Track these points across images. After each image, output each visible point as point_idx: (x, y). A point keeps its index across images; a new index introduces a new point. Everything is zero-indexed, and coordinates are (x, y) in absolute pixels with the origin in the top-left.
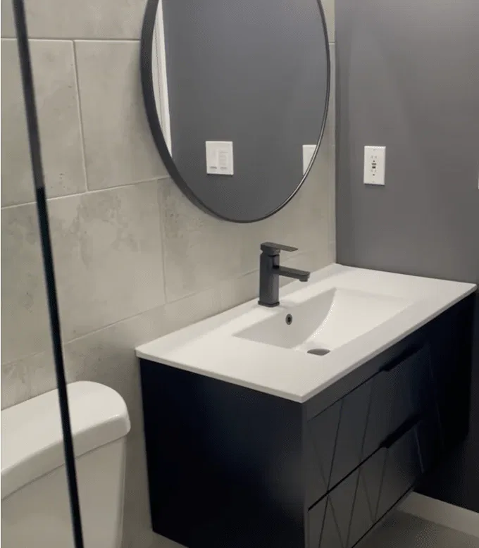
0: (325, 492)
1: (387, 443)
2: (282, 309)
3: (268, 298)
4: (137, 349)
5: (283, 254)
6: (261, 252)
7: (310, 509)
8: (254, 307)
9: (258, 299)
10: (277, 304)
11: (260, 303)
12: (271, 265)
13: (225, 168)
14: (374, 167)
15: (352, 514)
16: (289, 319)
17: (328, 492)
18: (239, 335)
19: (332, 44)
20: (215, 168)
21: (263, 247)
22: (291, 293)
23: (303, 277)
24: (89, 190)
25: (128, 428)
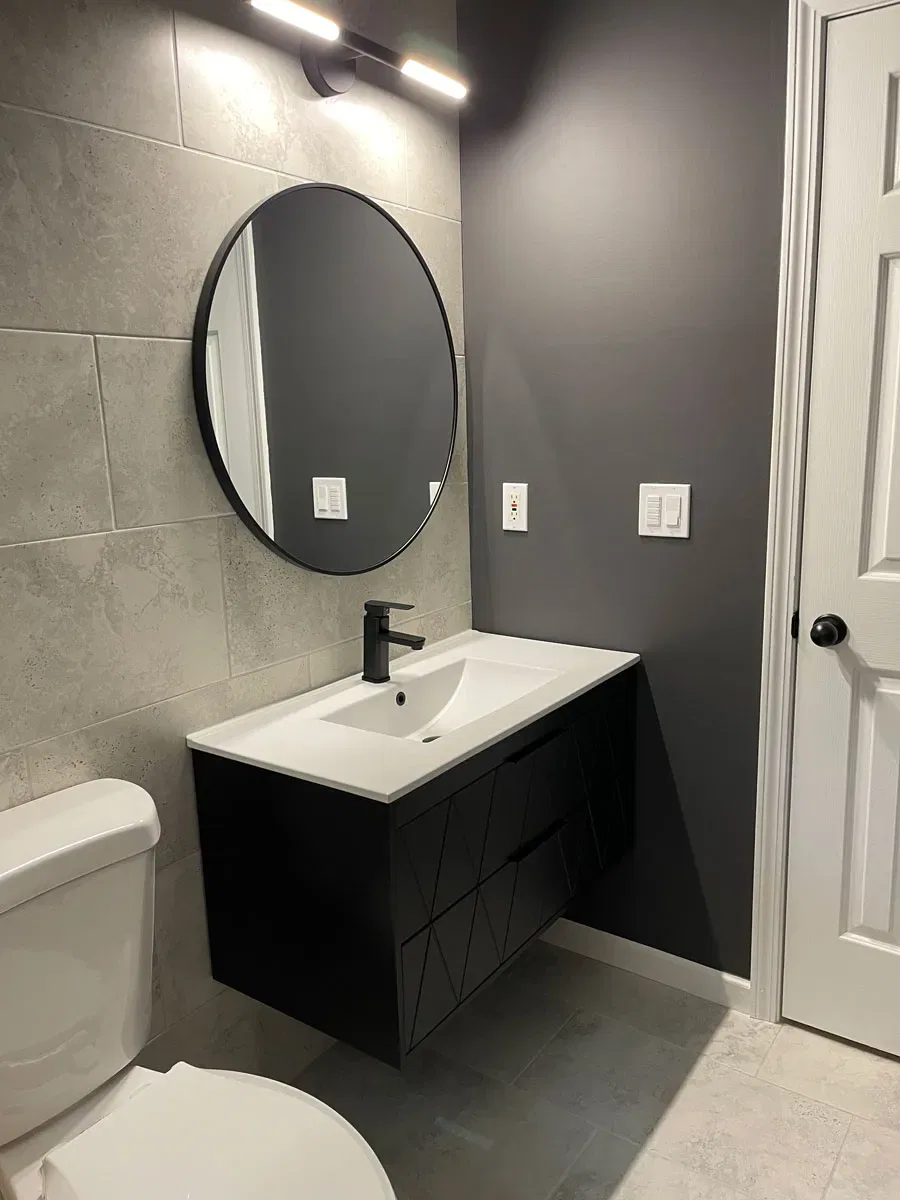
0: (427, 922)
1: (517, 856)
2: (393, 686)
3: (375, 672)
4: (188, 737)
5: (393, 613)
6: (366, 613)
7: (403, 945)
8: (357, 683)
9: (362, 674)
10: (386, 679)
11: (365, 678)
12: (377, 630)
13: (337, 511)
14: (514, 510)
15: (469, 947)
16: (401, 699)
17: (431, 922)
18: (327, 718)
19: (460, 358)
20: (325, 510)
21: (367, 606)
22: (405, 667)
23: (417, 643)
24: (117, 529)
25: (156, 838)
